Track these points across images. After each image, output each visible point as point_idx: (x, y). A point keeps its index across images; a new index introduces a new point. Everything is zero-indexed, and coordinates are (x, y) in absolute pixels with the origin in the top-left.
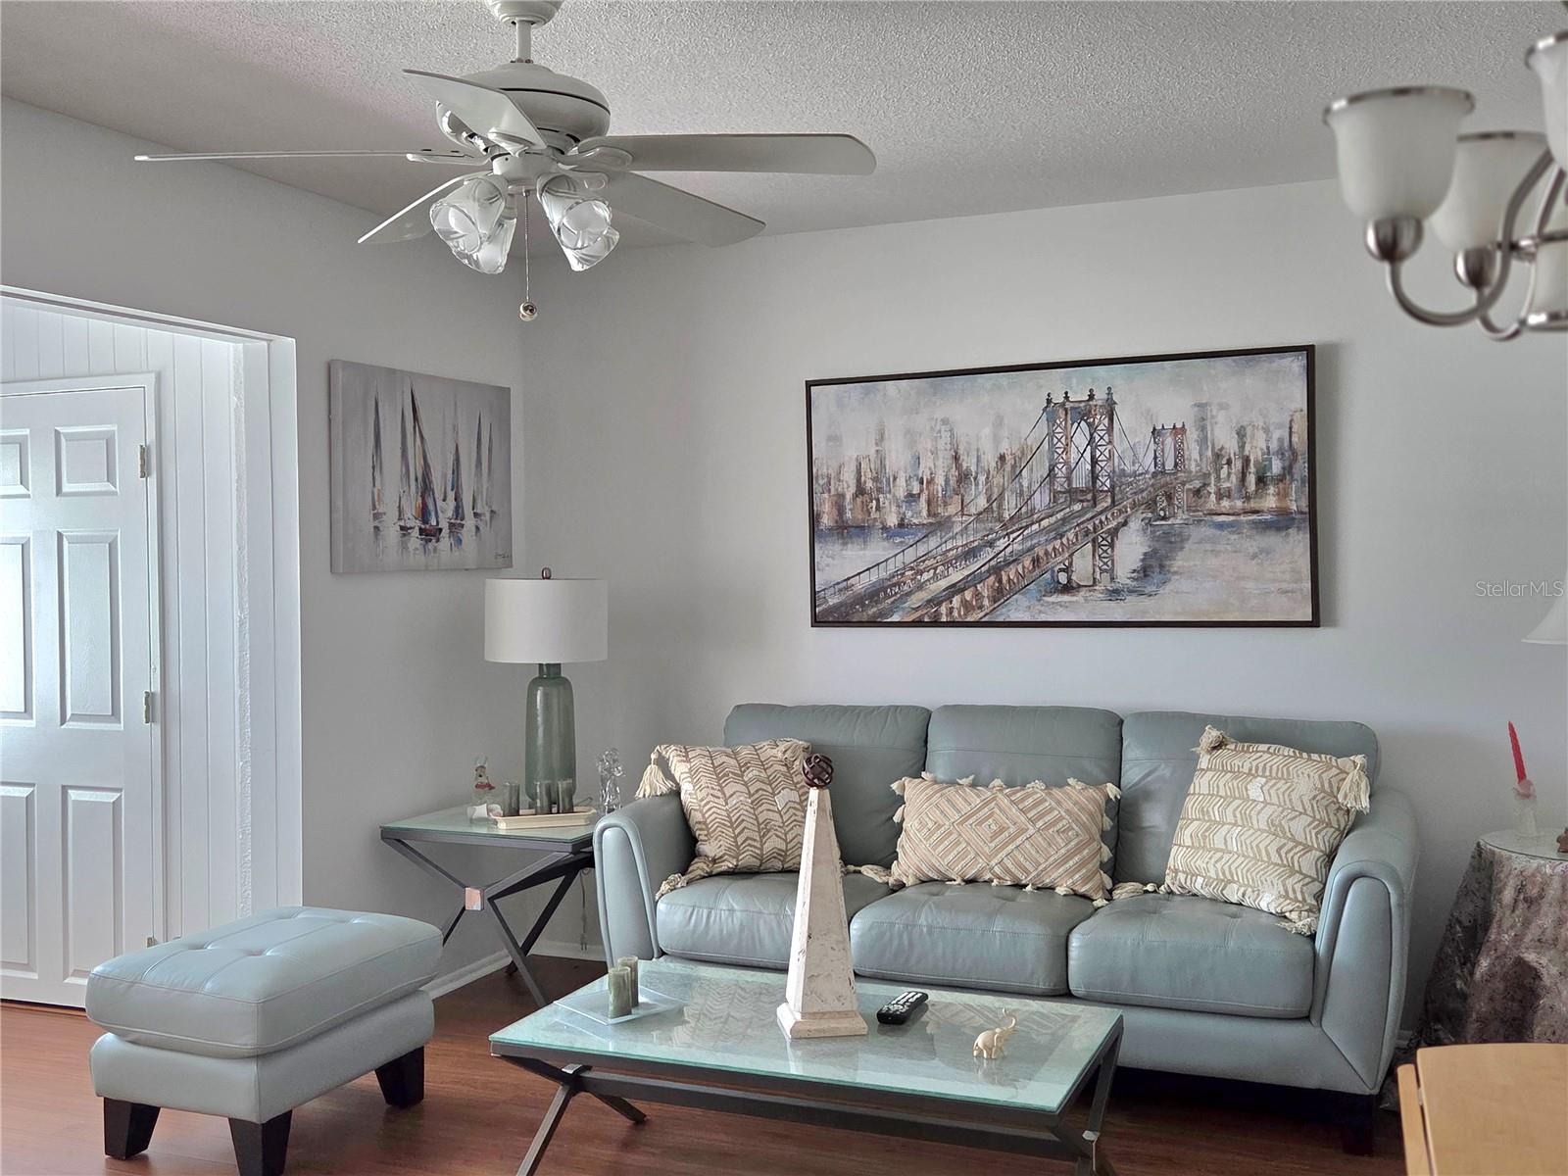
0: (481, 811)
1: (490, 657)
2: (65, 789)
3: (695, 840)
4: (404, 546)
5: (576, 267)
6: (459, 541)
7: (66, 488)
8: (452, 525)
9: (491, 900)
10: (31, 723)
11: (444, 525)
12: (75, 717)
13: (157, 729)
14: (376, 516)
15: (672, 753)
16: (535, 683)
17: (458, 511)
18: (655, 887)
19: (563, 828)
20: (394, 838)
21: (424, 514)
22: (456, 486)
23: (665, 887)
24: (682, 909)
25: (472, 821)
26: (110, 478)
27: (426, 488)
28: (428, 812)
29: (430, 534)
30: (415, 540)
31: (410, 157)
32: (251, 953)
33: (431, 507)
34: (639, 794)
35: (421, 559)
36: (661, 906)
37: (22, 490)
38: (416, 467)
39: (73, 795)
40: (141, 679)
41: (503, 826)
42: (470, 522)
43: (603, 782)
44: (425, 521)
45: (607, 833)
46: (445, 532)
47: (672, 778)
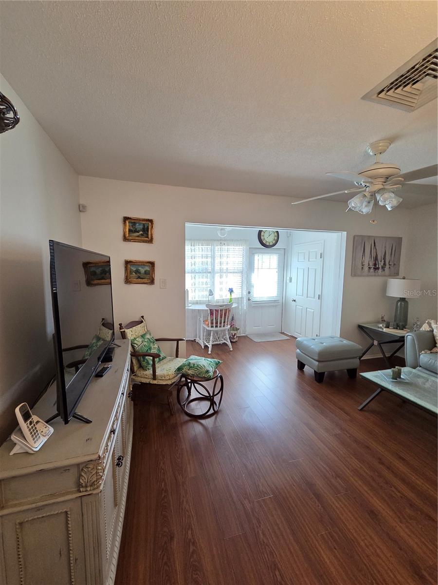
0: (381, 325)
1: (387, 295)
2: (307, 308)
3: (436, 343)
4: (369, 271)
5: (389, 209)
6: (384, 270)
7: (310, 260)
8: (382, 267)
9: (380, 344)
10: (303, 297)
11: (380, 267)
12: (309, 297)
13: (320, 301)
14: (363, 265)
15: (432, 322)
16: (399, 301)
17: (385, 264)
18: (420, 351)
19: (399, 333)
20: (361, 328)
21: (375, 265)
22: (384, 259)
23: (423, 352)
24: (427, 358)
25: (379, 327)
26: (316, 258)
27: (376, 259)
28: (370, 323)
29: (376, 269)
30: (372, 270)
31: (346, 192)
32: (321, 343)
33: (377, 263)
34: (421, 329)
35: (373, 274)
36: (421, 356)
37: (304, 260)
38: (374, 255)
39: (308, 309)
40: (318, 292)
41: (385, 330)
42: (387, 266)
43: (414, 324)
44: (375, 266)
45: (409, 336)
46: (381, 268)
47: (432, 328)
